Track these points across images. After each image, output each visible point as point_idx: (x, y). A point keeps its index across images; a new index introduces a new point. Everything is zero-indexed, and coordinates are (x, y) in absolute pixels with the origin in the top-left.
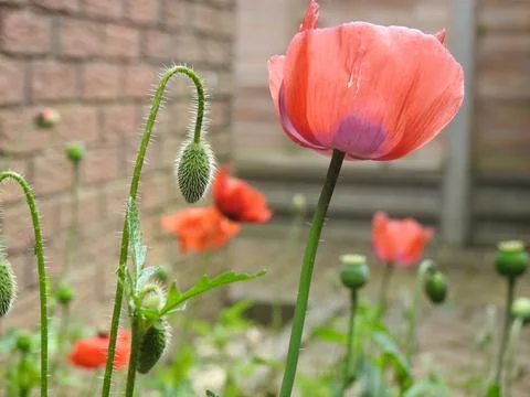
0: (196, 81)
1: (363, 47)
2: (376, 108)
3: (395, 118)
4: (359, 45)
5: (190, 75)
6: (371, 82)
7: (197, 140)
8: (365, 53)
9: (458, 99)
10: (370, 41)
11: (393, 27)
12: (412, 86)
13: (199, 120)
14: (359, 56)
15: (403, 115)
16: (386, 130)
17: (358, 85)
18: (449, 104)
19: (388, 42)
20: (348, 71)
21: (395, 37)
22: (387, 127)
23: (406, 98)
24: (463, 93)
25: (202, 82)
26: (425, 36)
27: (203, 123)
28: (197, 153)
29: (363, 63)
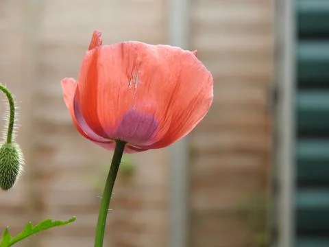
0: (9, 96)
1: (139, 59)
2: (150, 104)
3: (164, 113)
4: (136, 58)
5: (5, 91)
6: (146, 85)
7: (9, 141)
8: (141, 63)
9: (210, 99)
10: (144, 55)
11: (160, 45)
12: (176, 87)
13: (11, 126)
14: (136, 66)
15: (170, 110)
16: (157, 121)
17: (136, 87)
18: (203, 102)
19: (157, 56)
20: (128, 77)
21: (162, 52)
22: (158, 119)
23: (171, 98)
24: (212, 95)
25: (13, 96)
26: (184, 51)
27: (14, 128)
28: (10, 150)
29: (139, 71)
